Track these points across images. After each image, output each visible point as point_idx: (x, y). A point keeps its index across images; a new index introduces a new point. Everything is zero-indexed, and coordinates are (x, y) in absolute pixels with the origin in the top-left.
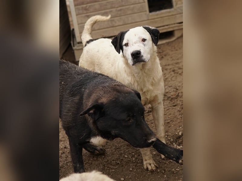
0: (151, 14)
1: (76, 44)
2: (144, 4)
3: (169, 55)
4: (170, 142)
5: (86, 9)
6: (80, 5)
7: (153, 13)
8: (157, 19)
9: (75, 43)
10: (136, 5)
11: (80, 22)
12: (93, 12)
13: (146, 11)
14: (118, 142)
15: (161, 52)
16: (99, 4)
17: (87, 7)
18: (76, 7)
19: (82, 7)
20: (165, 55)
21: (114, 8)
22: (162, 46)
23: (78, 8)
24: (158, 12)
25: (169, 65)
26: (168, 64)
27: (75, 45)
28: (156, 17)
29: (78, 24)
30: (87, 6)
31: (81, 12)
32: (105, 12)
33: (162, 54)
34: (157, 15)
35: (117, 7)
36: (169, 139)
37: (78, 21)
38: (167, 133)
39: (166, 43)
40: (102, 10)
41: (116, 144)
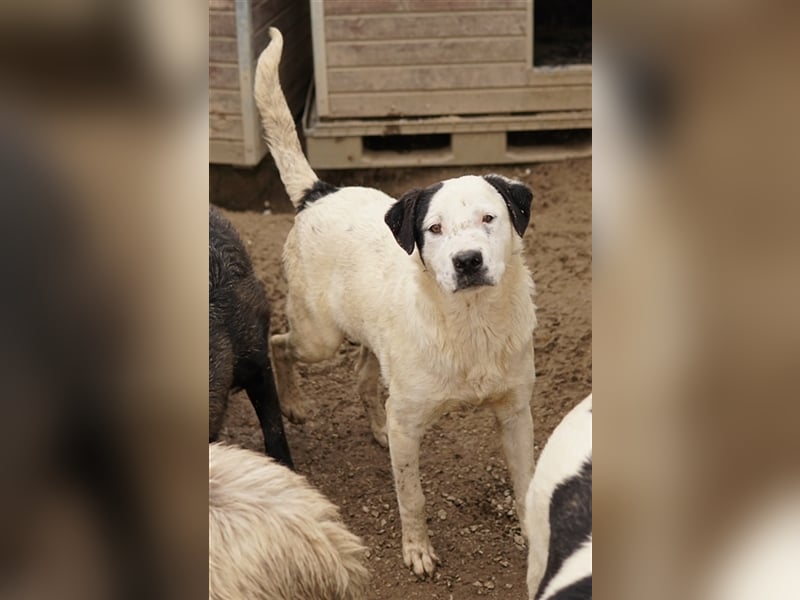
0: (537, 70)
1: (315, 120)
2: (522, 38)
3: (566, 201)
4: (498, 487)
5: (355, 28)
6: (340, 14)
7: (545, 69)
8: (553, 89)
9: (313, 116)
10: (498, 39)
11: (334, 61)
12: (374, 39)
13: (524, 61)
14: (358, 457)
15: (547, 185)
16: (395, 19)
17: (360, 24)
18: (329, 18)
19: (346, 22)
20: (555, 200)
21: (436, 37)
22: (555, 166)
23: (331, 21)
24: (558, 69)
25: (555, 235)
26: (554, 230)
27: (312, 123)
28: (550, 82)
29: (328, 67)
30: (358, 20)
31: (340, 33)
32: (407, 45)
33: (546, 193)
34: (555, 76)
35: (445, 37)
36: (497, 477)
37: (327, 59)
38: (493, 458)
39: (568, 159)
40: (401, 38)
41: (349, 463)
